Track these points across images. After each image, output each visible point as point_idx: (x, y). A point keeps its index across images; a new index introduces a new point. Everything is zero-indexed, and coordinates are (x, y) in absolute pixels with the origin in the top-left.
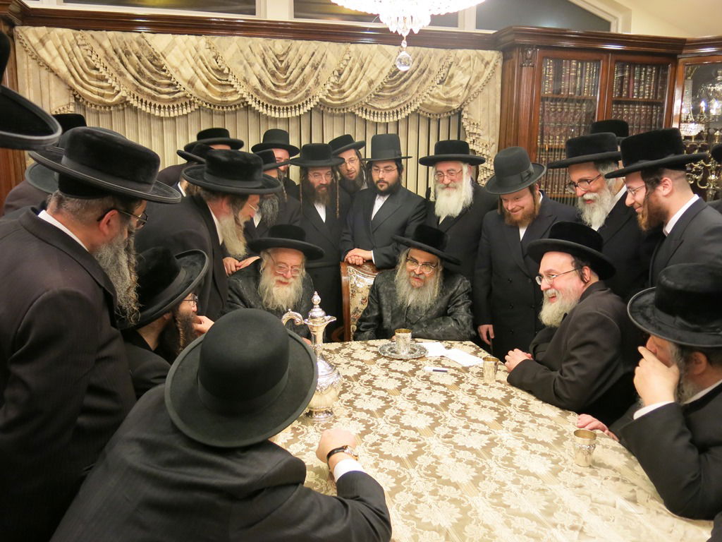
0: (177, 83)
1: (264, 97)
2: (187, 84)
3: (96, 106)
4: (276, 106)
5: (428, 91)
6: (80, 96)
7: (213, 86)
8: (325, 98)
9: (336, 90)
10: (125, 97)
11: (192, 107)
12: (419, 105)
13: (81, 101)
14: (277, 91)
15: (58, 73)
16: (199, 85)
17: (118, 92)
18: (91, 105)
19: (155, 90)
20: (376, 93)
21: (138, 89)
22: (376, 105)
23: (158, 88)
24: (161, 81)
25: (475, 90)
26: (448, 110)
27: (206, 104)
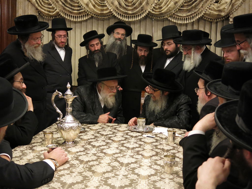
0: (81, 5)
1: (121, 11)
2: (85, 6)
3: (47, 17)
4: (126, 15)
5: (208, 6)
6: (41, 12)
7: (97, 6)
8: (151, 11)
9: (157, 7)
10: (59, 12)
11: (88, 16)
12: (203, 14)
13: (41, 14)
14: (127, 8)
15: (32, 2)
16: (91, 6)
17: (56, 10)
18: (45, 16)
19: (72, 9)
20: (179, 8)
21: (64, 9)
22: (179, 15)
23: (73, 8)
24: (74, 4)
25: (237, 6)
26: (219, 16)
27: (94, 15)
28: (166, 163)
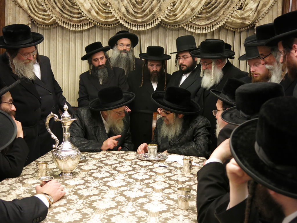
0: (82, 12)
1: (129, 19)
2: (87, 12)
3: (41, 25)
4: (135, 23)
5: (230, 14)
6: (34, 20)
7: (101, 13)
8: (164, 19)
9: (171, 14)
10: (55, 20)
11: (90, 25)
12: (224, 23)
13: (34, 22)
14: (136, 15)
15: (23, 8)
16: (93, 13)
17: (52, 17)
18: (39, 24)
19: (71, 16)
20: (196, 15)
21: (62, 16)
22: (197, 23)
24: (74, 11)
25: (263, 13)
26: (243, 25)
27: (98, 23)
28: (181, 197)
